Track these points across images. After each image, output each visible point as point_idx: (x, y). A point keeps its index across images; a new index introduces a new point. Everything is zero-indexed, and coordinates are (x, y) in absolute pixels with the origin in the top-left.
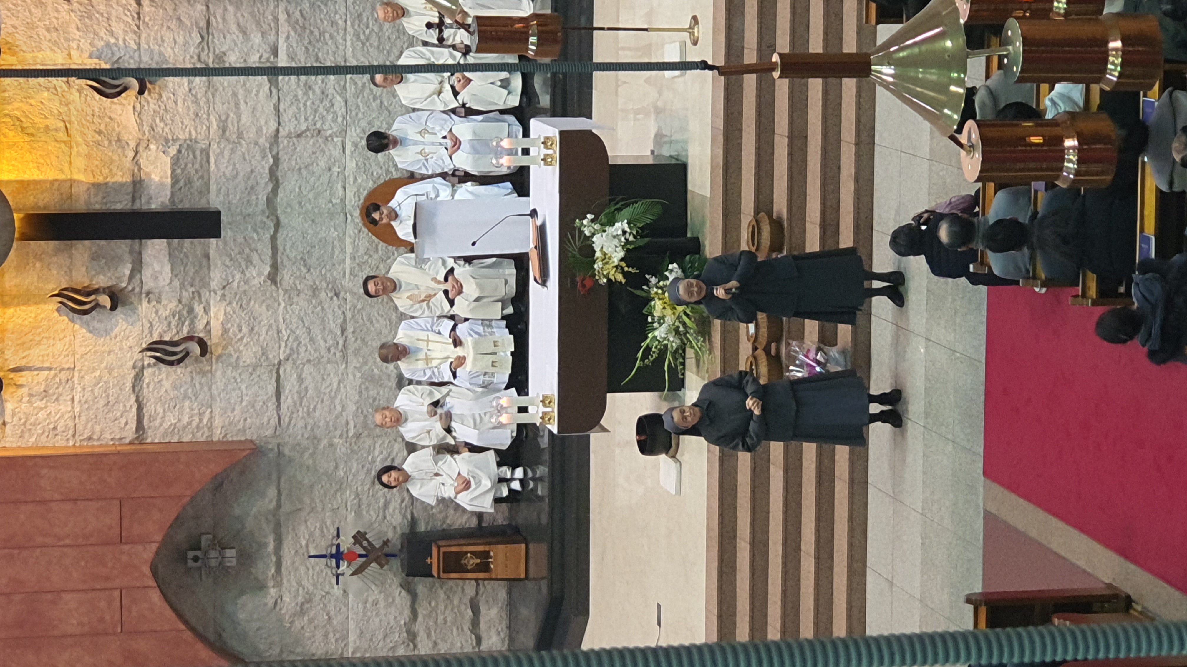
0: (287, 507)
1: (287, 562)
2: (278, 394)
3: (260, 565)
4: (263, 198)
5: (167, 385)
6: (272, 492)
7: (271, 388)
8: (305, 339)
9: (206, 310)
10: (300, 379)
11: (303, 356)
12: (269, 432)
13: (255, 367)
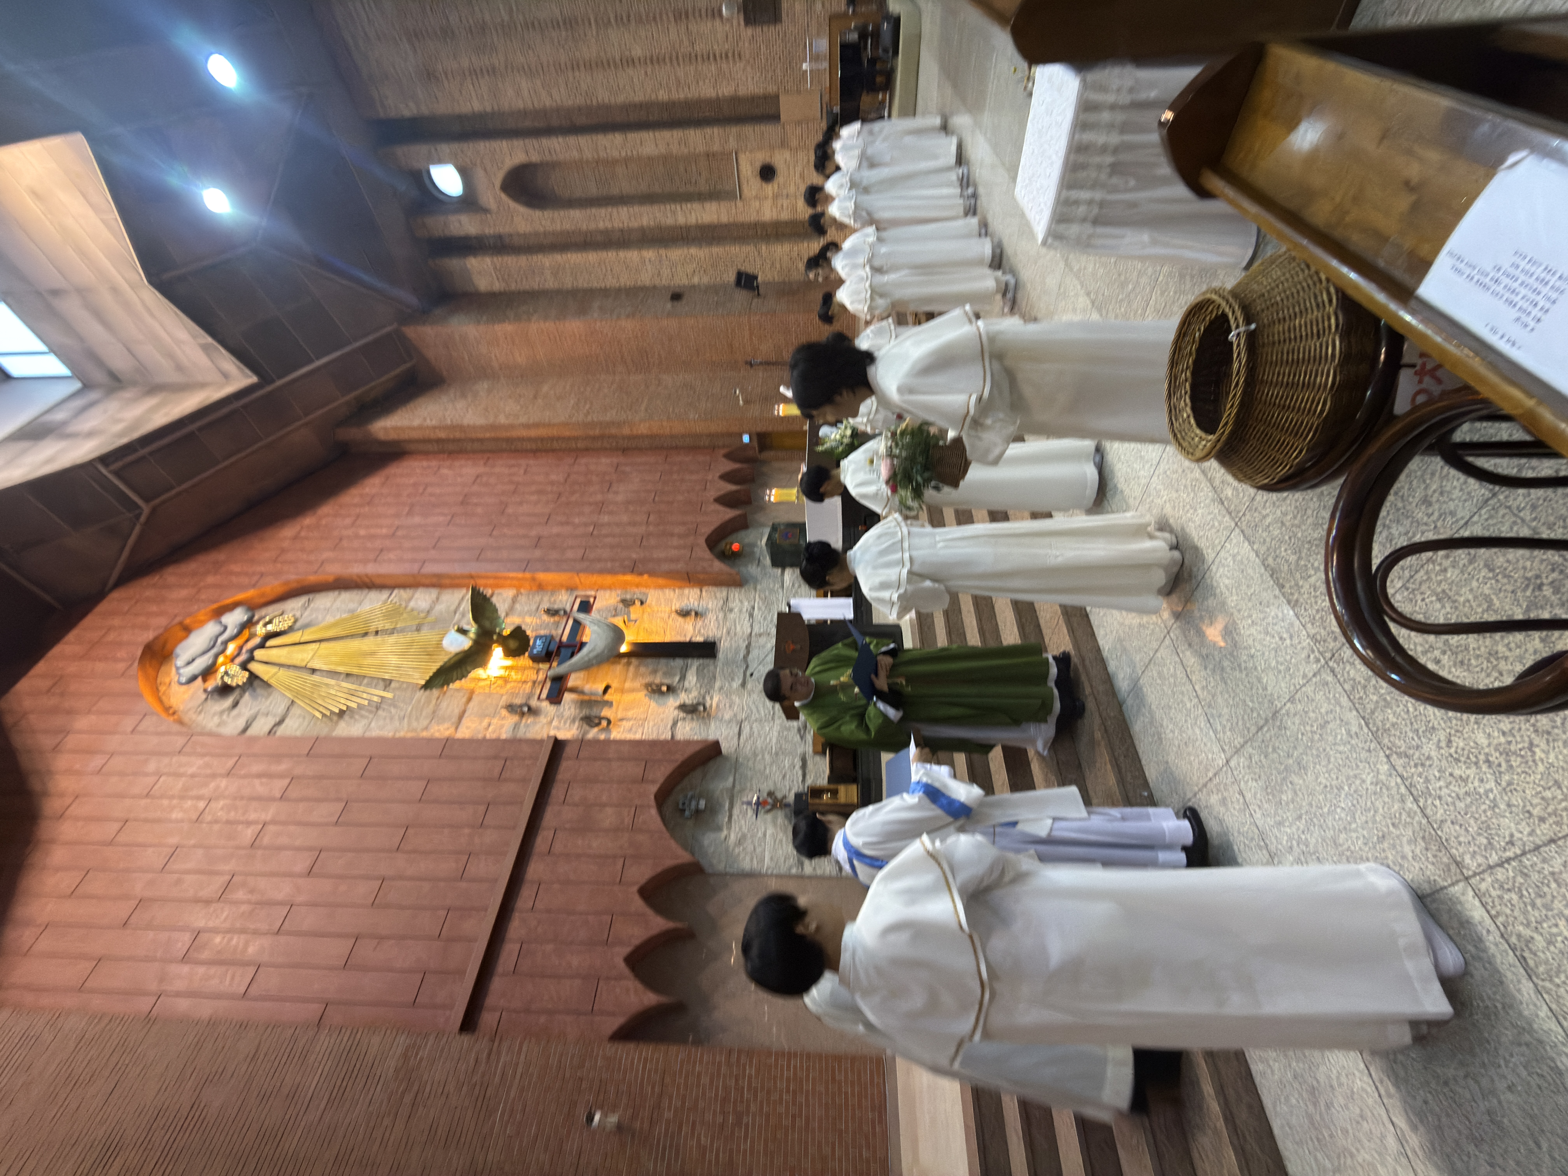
0: (737, 787)
1: (735, 817)
2: (739, 734)
3: (720, 817)
4: (742, 656)
5: (688, 728)
6: (731, 779)
7: (736, 730)
8: (754, 710)
9: (712, 698)
10: (751, 728)
11: (753, 718)
12: (733, 750)
13: (730, 721)
